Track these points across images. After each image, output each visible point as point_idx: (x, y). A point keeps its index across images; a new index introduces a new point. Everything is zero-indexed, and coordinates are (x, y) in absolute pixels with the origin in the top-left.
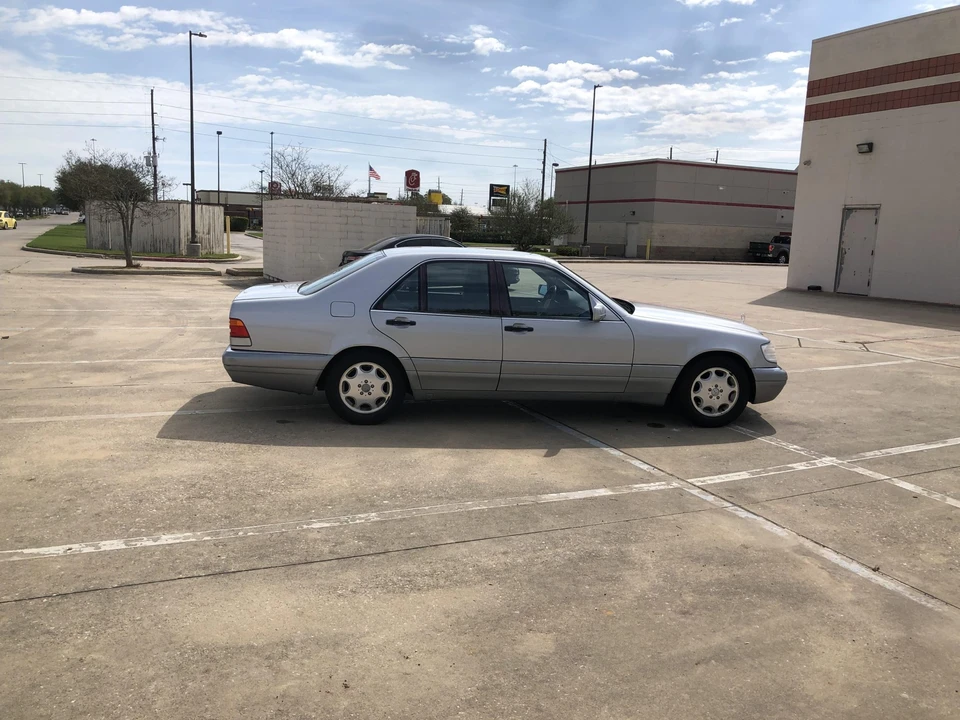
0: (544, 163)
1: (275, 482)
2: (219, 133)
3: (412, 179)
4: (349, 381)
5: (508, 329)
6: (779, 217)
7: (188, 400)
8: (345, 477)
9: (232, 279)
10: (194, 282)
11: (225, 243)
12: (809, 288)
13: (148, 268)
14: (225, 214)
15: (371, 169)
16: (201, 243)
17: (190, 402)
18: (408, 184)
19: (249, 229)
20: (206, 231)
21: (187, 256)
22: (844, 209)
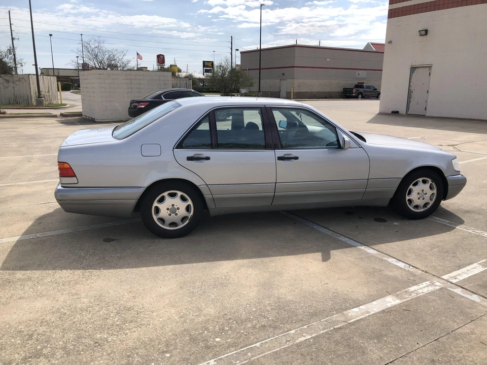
0: (231, 49)
1: (110, 322)
2: (51, 35)
3: (161, 59)
4: (160, 206)
5: (280, 158)
6: (357, 74)
7: (30, 223)
8: (173, 306)
9: (64, 119)
10: (40, 122)
11: (59, 97)
12: (392, 112)
13: (11, 114)
14: (58, 81)
15: (138, 54)
16: (44, 98)
17: (33, 225)
18: (158, 62)
19: (73, 89)
20: (47, 90)
21: (37, 105)
22: (411, 68)
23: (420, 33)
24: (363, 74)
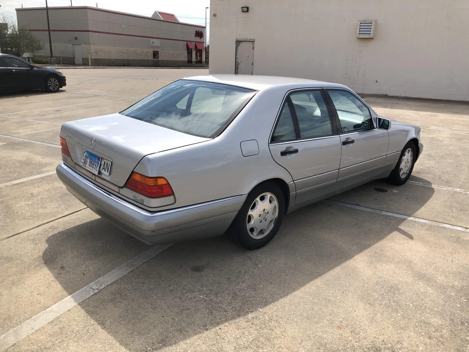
4: (253, 213)
5: (344, 144)
6: (151, 43)
22: (237, 41)
23: (243, 10)
24: (157, 42)
